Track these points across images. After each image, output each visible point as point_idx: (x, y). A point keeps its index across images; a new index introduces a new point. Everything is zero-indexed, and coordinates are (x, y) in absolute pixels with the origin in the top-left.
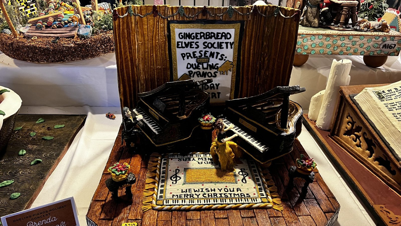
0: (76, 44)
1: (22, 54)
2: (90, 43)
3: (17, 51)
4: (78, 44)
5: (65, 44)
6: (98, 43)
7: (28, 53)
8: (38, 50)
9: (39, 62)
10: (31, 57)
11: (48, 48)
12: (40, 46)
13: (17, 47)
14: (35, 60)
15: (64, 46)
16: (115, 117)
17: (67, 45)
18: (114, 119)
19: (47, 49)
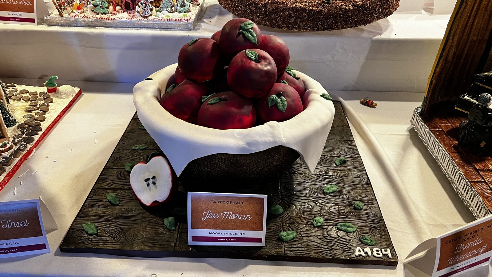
0: (355, 6)
1: (280, 20)
2: (370, 5)
3: (272, 15)
4: (358, 6)
5: (342, 5)
6: (378, 5)
7: (290, 18)
8: (307, 13)
9: (299, 30)
10: (291, 23)
11: (320, 10)
12: (311, 8)
13: (273, 10)
14: (296, 28)
15: (341, 9)
16: (376, 105)
17: (344, 7)
18: (374, 107)
19: (319, 13)
